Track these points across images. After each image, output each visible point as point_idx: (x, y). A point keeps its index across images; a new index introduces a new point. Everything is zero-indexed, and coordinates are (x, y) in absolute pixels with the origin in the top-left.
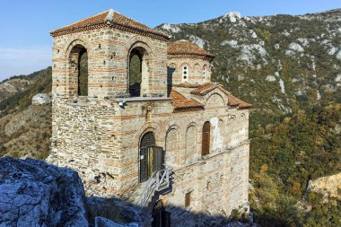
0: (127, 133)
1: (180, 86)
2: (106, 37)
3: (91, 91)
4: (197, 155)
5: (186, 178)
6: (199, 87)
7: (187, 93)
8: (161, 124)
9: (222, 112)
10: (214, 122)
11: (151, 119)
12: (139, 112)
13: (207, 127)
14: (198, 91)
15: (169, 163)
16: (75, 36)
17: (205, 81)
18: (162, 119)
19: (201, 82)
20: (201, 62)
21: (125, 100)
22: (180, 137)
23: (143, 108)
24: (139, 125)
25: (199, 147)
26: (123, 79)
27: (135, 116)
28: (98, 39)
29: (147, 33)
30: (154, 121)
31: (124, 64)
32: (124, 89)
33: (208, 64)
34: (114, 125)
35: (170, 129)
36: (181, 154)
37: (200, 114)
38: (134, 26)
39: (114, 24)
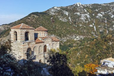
0: (24, 48)
1: (39, 37)
2: (20, 31)
3: (18, 40)
5: (39, 57)
6: (44, 37)
7: (40, 39)
8: (32, 46)
9: (50, 42)
10: (47, 45)
12: (27, 44)
13: (45, 46)
14: (44, 38)
15: (35, 54)
16: (15, 30)
17: (45, 36)
18: (33, 45)
19: (44, 36)
20: (44, 32)
21: (23, 42)
22: (37, 49)
23: (28, 43)
24: (27, 47)
25: (43, 51)
26: (24, 38)
27: (26, 45)
28: (18, 31)
29: (29, 29)
30: (30, 46)
31: (24, 35)
32: (24, 40)
33: (46, 32)
34: (21, 47)
35: (35, 47)
36: (38, 52)
37: (43, 43)
38: (26, 28)
39: (21, 29)
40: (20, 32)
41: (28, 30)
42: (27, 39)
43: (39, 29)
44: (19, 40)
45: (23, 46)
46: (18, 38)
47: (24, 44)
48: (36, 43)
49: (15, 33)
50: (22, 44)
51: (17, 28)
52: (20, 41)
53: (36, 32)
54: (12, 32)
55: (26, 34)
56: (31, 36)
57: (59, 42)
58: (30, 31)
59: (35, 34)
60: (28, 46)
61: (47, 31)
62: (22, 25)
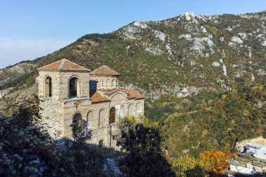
0: (67, 114)
1: (100, 90)
2: (58, 76)
4: (107, 123)
5: (99, 133)
6: (109, 90)
7: (102, 94)
8: (85, 110)
9: (123, 102)
10: (118, 107)
11: (79, 108)
12: (73, 105)
13: (113, 110)
14: (109, 92)
15: (89, 127)
17: (114, 87)
18: (85, 107)
19: (110, 88)
20: (111, 79)
21: (65, 101)
22: (96, 115)
23: (75, 103)
24: (73, 111)
25: (107, 119)
26: (66, 92)
27: (70, 107)
28: (55, 76)
29: (77, 71)
30: (81, 109)
31: (66, 86)
32: (66, 96)
33: (115, 78)
34: (61, 111)
35: (90, 112)
36: (96, 122)
37: (108, 104)
38: (71, 69)
39: (62, 71)
40: (58, 79)
41: (77, 74)
42: (73, 93)
43: (100, 72)
44: (55, 97)
45: (65, 108)
46: (54, 91)
47: (67, 105)
48: (93, 103)
49: (48, 81)
50: (63, 104)
51: (53, 70)
52: (57, 98)
53: (94, 79)
54: (41, 79)
55: (72, 82)
56: (82, 88)
57: (142, 102)
58: (80, 75)
59: (91, 82)
60: (75, 108)
61: (117, 76)
62: (62, 63)
